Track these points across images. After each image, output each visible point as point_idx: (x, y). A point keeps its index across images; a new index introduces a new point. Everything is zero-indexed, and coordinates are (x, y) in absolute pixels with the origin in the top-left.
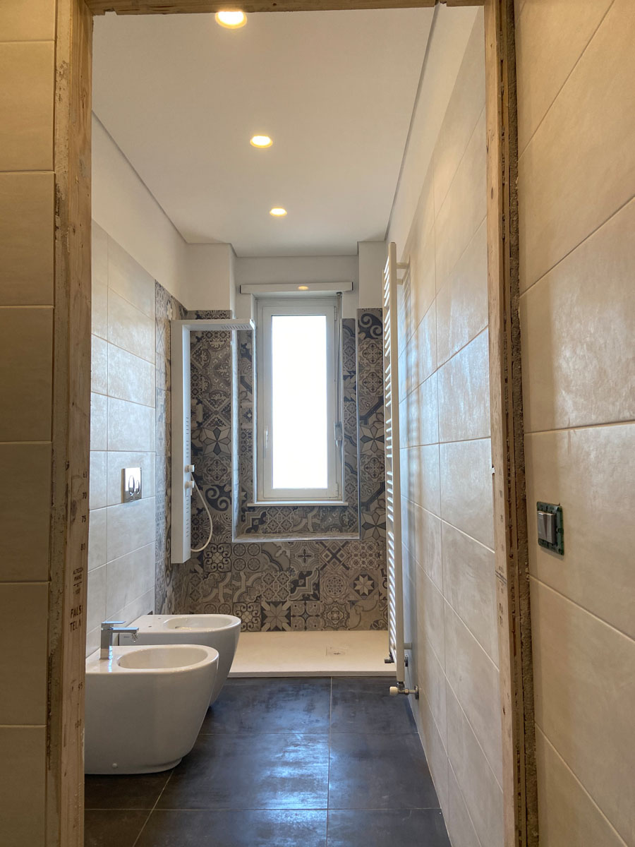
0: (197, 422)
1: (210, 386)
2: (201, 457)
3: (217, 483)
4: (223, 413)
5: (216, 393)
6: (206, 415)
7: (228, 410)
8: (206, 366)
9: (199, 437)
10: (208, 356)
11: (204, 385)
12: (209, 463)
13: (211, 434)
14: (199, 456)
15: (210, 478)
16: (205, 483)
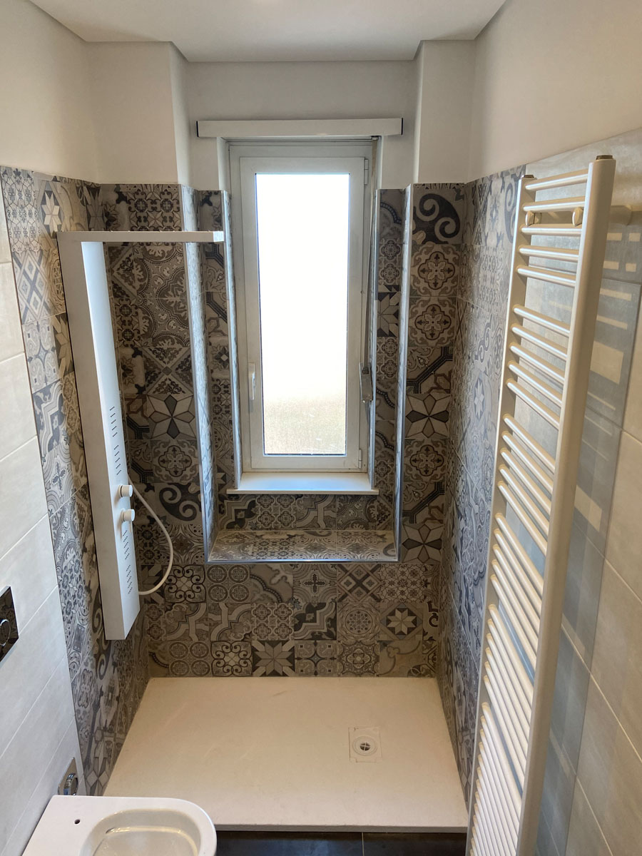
0: (137, 386)
1: (153, 325)
2: (148, 441)
3: (176, 480)
4: (180, 371)
5: (164, 337)
6: (151, 375)
7: (186, 368)
8: (143, 289)
9: (141, 409)
10: (145, 271)
11: (142, 324)
12: (162, 450)
13: (161, 407)
14: (145, 440)
15: (164, 472)
16: (158, 481)
